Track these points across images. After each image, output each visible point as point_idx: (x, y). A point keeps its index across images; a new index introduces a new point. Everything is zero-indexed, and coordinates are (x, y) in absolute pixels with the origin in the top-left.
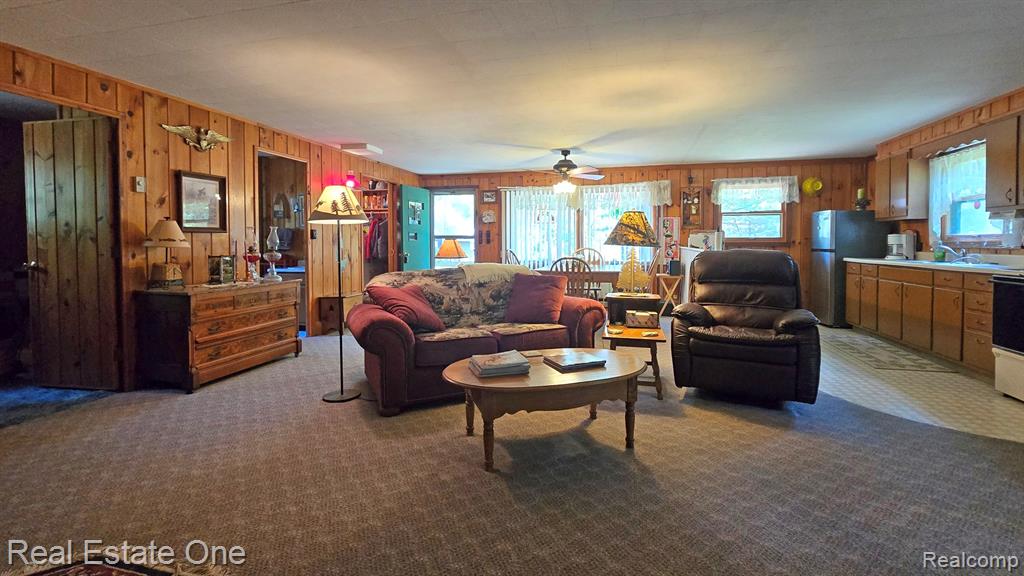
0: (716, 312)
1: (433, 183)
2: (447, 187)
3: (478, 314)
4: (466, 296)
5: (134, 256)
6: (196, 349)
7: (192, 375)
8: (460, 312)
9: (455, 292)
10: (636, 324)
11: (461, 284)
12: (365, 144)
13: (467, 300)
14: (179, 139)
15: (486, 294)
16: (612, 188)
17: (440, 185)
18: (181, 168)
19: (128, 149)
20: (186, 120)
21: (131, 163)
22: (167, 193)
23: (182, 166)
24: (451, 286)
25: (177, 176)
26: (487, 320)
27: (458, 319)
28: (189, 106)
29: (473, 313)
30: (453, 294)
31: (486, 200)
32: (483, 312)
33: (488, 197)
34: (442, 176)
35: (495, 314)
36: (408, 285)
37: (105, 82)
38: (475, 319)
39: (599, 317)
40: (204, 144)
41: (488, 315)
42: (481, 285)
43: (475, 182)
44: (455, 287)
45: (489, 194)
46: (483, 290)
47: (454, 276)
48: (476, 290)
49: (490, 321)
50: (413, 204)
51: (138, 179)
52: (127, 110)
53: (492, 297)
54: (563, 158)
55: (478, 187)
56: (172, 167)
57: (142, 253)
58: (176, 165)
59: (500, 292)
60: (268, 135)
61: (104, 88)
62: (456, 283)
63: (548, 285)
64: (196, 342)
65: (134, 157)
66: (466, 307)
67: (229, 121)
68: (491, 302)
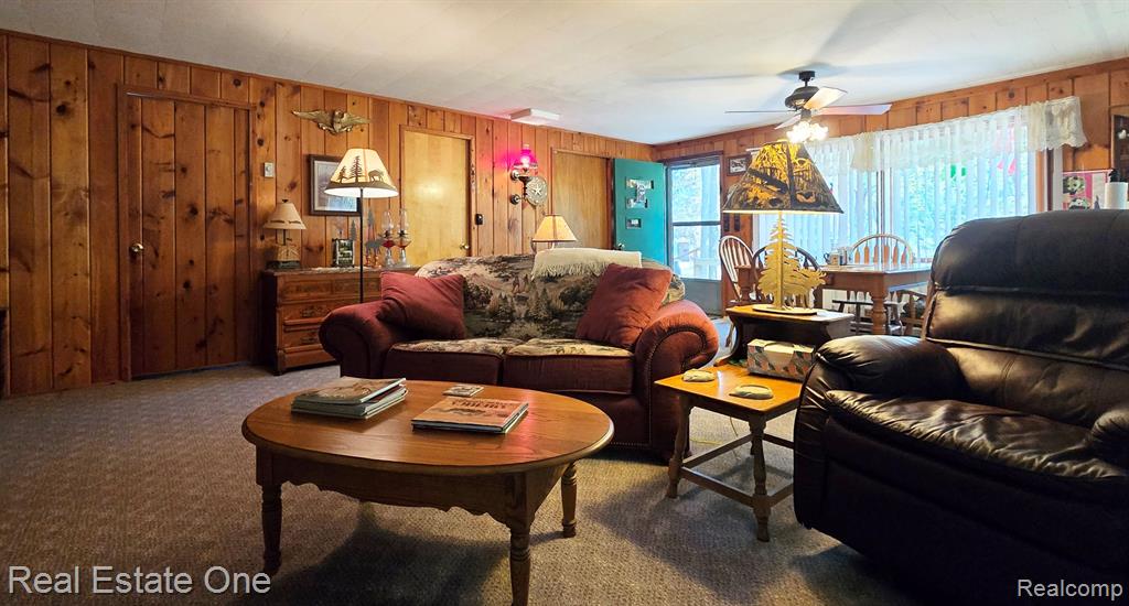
0: (977, 364)
1: (668, 154)
2: (684, 158)
3: (536, 321)
4: (524, 294)
5: (262, 238)
6: (285, 331)
7: (276, 357)
8: (511, 317)
9: (510, 287)
10: (766, 369)
11: (522, 276)
12: (529, 110)
13: (525, 299)
14: (313, 124)
15: (554, 292)
16: (942, 129)
17: (676, 156)
18: (313, 152)
19: (259, 136)
20: (321, 106)
21: (262, 151)
22: (299, 177)
23: (317, 150)
24: (506, 279)
25: (309, 161)
26: (549, 332)
27: (509, 325)
28: (325, 91)
29: (528, 319)
30: (507, 290)
31: (733, 170)
32: (546, 319)
33: (736, 165)
34: (679, 144)
35: (564, 324)
36: (454, 273)
37: (237, 78)
38: (531, 327)
39: (697, 345)
40: (337, 127)
41: (554, 322)
42: (550, 279)
43: (719, 146)
44: (512, 280)
45: (737, 161)
46: (553, 286)
47: (517, 265)
48: (540, 286)
49: (554, 333)
50: (635, 182)
51: (266, 164)
52: (259, 101)
53: (563, 298)
54: (802, 84)
55: (723, 153)
56: (305, 152)
57: (271, 235)
58: (309, 150)
59: (578, 291)
60: (418, 112)
61: (237, 83)
62: (515, 275)
63: (633, 283)
64: (285, 324)
65: (265, 145)
66: (520, 309)
67: (370, 102)
68: (559, 305)
